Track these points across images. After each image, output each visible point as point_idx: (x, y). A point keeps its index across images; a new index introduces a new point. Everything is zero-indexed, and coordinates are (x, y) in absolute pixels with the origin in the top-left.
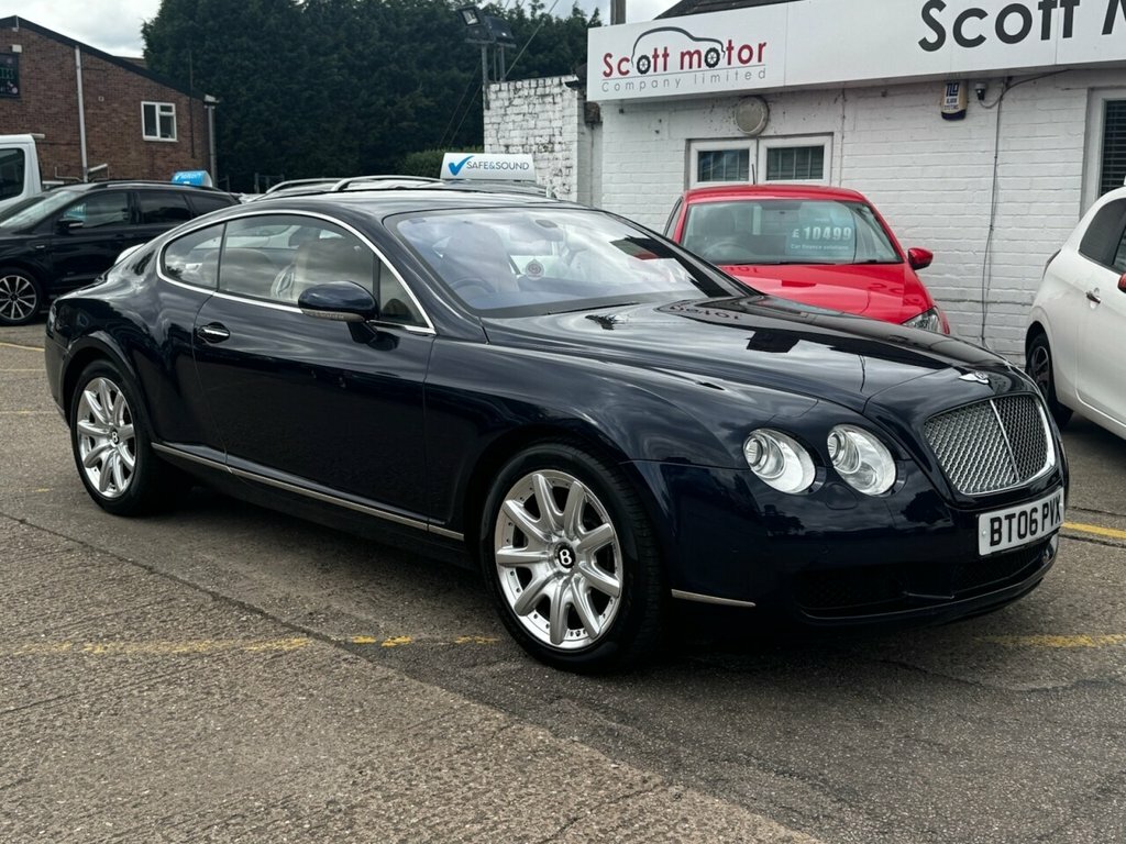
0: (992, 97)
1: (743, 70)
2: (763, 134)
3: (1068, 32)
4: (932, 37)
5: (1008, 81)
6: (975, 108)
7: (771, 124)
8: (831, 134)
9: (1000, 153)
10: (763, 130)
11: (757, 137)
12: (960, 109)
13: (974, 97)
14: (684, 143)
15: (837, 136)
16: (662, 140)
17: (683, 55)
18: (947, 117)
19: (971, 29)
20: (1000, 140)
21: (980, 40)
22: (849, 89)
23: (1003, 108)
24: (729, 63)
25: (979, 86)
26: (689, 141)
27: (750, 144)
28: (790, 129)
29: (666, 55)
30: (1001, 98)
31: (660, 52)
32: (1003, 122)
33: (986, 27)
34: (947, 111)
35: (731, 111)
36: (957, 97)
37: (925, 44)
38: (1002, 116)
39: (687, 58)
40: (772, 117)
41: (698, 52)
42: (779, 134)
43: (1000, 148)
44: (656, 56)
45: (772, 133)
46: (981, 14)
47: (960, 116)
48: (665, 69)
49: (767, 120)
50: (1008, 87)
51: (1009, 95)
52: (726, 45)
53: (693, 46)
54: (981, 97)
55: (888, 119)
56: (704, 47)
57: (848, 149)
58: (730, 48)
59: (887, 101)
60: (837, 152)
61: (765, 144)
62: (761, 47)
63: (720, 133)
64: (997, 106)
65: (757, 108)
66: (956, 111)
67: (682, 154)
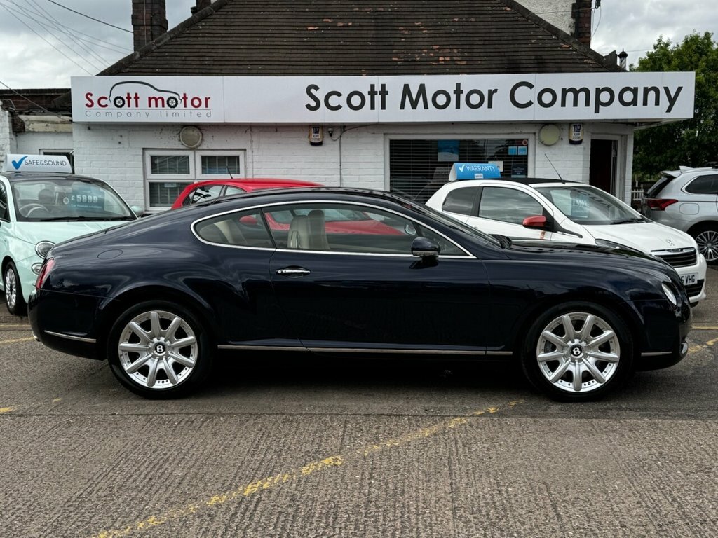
0: (336, 135)
1: (195, 111)
2: (200, 148)
3: (383, 107)
4: (313, 104)
5: (344, 128)
6: (327, 140)
7: (204, 142)
8: (245, 150)
9: (342, 163)
10: (200, 145)
11: (195, 149)
12: (320, 141)
13: (327, 135)
14: (141, 150)
15: (249, 152)
16: (124, 147)
17: (150, 99)
18: (313, 144)
19: (333, 101)
20: (342, 157)
21: (339, 107)
22: (254, 126)
23: (342, 141)
24: (185, 106)
25: (330, 130)
26: (144, 149)
27: (190, 154)
28: (217, 146)
29: (136, 98)
30: (341, 136)
31: (133, 96)
32: (342, 148)
33: (342, 101)
34: (313, 141)
35: (176, 133)
36: (319, 134)
37: (309, 107)
38: (342, 145)
39: (153, 101)
40: (205, 139)
41: (162, 99)
42: (210, 148)
43: (342, 160)
44: (129, 98)
45: (205, 147)
46: (339, 94)
47: (320, 144)
48: (137, 106)
49: (202, 140)
50: (344, 131)
51: (345, 135)
52: (182, 96)
53: (158, 94)
54: (331, 135)
55: (279, 143)
56: (166, 96)
57: (256, 158)
58: (185, 98)
59: (278, 134)
60: (249, 160)
61: (199, 154)
62: (207, 99)
63: (169, 146)
64: (338, 141)
65: (195, 133)
66: (318, 141)
67: (141, 157)
